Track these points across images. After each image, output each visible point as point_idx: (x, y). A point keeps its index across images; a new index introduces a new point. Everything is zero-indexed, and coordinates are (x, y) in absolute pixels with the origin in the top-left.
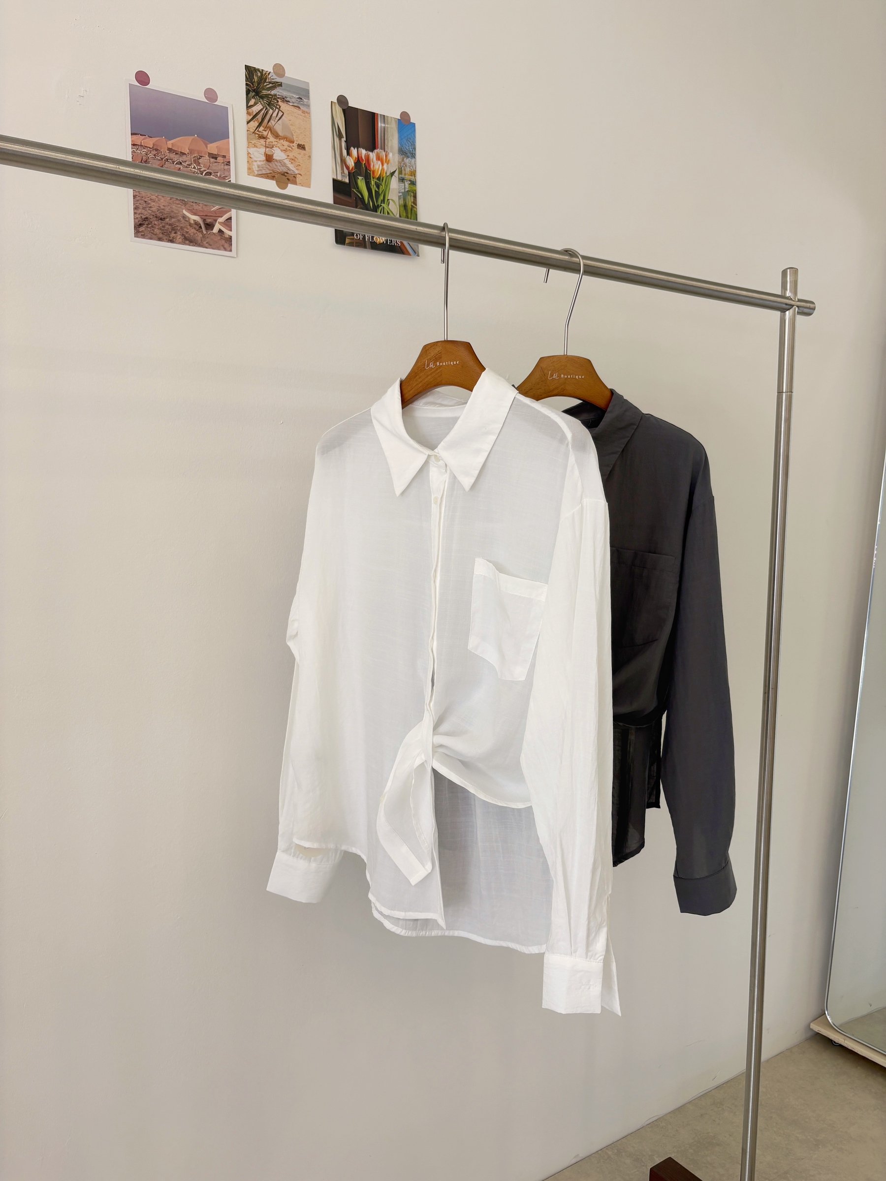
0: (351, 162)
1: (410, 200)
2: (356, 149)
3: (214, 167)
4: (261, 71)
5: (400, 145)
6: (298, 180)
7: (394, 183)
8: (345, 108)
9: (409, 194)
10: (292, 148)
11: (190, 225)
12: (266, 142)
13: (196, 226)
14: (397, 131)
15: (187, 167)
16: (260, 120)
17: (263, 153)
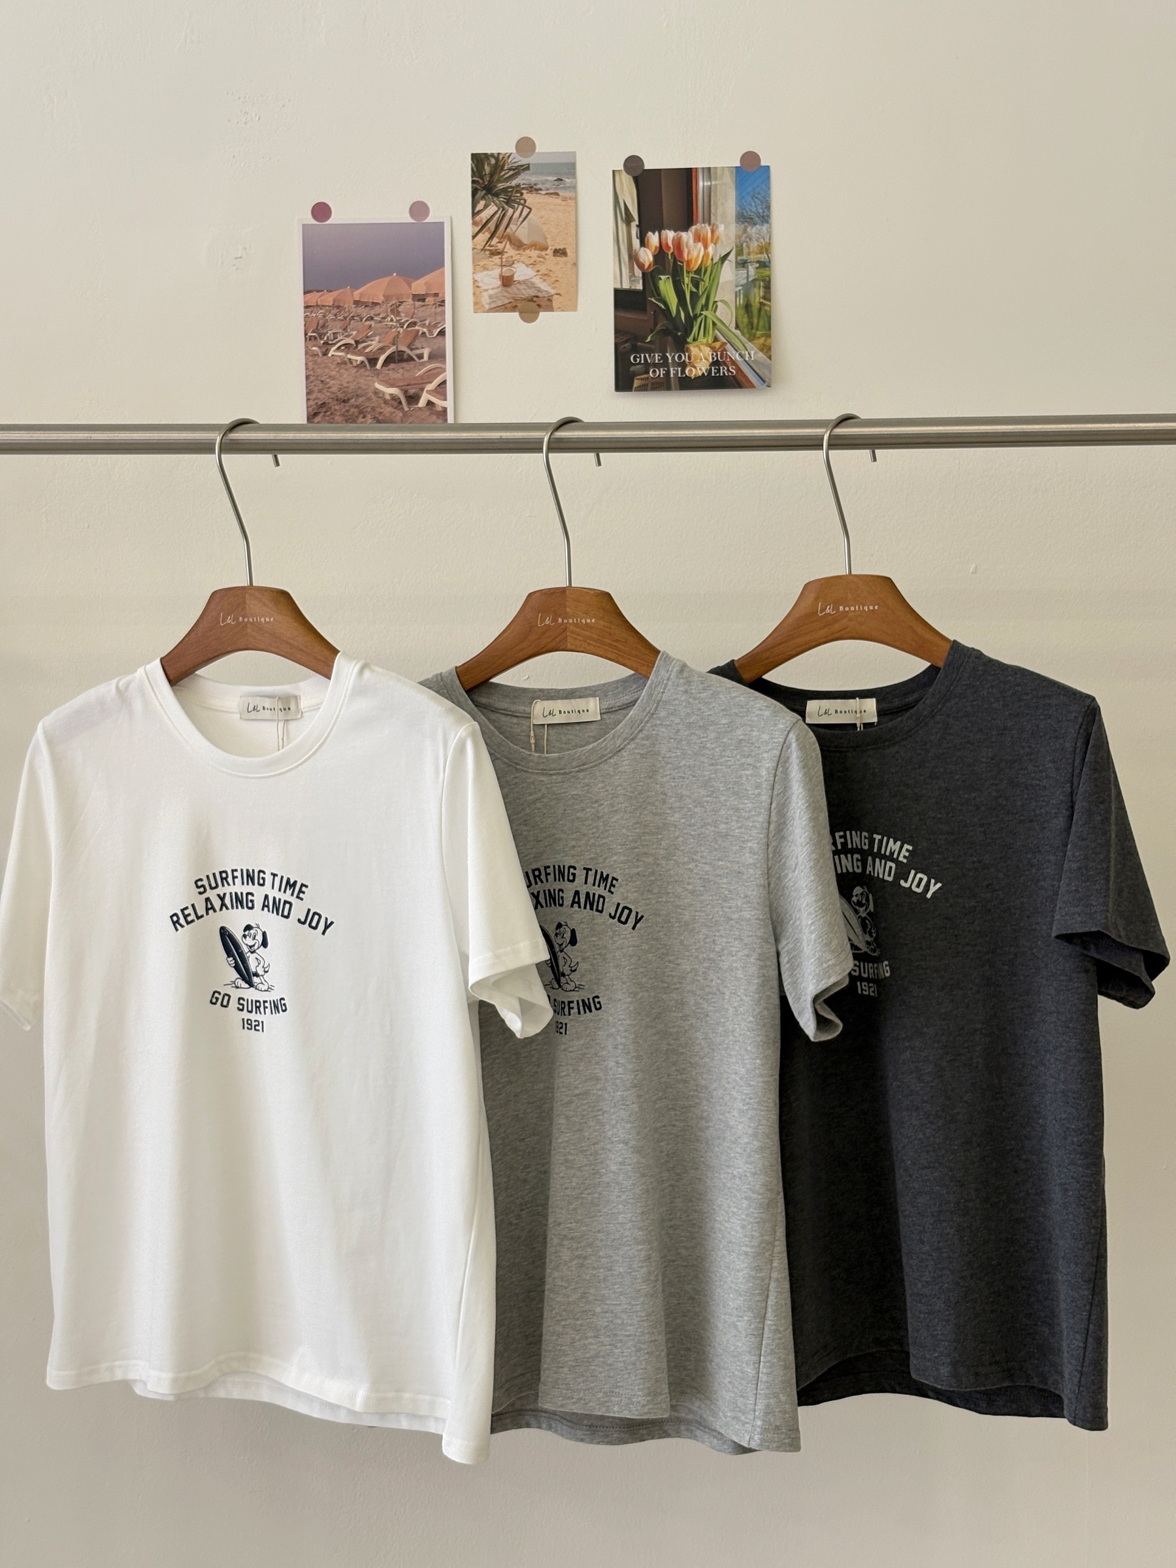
0: (647, 256)
1: (757, 295)
2: (657, 233)
3: (421, 313)
4: (496, 155)
5: (738, 209)
6: (555, 304)
7: (728, 274)
8: (639, 172)
9: (755, 286)
10: (544, 258)
11: (386, 402)
12: (501, 258)
13: (393, 402)
14: (733, 187)
15: (380, 322)
16: (493, 229)
17: (498, 277)
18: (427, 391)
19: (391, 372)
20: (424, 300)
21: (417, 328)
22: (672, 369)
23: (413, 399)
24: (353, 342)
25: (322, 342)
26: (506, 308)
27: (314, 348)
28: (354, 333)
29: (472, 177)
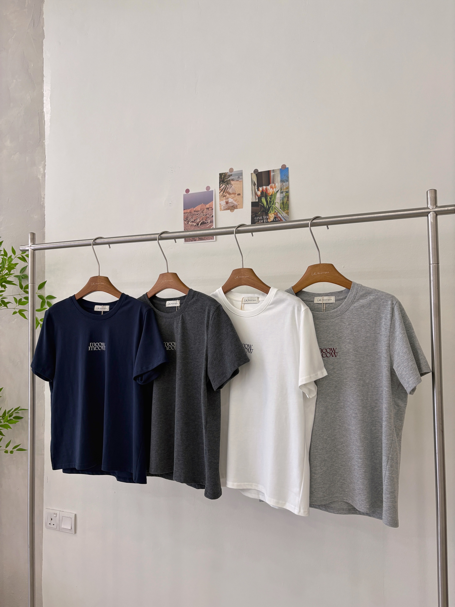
0: (259, 193)
1: (285, 200)
2: (261, 187)
3: (208, 212)
4: (225, 173)
5: (281, 179)
6: (238, 207)
7: (278, 195)
8: (257, 173)
10: (235, 196)
12: (226, 197)
14: (280, 174)
15: (199, 215)
16: (224, 191)
17: (225, 202)
19: (202, 227)
21: (207, 216)
22: (265, 220)
24: (194, 220)
25: (187, 220)
26: (227, 209)
27: (185, 222)
28: (194, 218)
29: (219, 179)
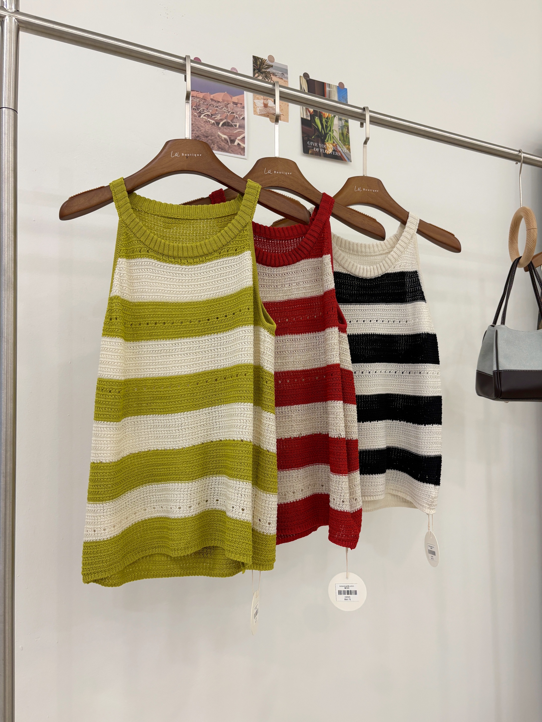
1: (345, 131)
3: (237, 109)
4: (261, 59)
6: (283, 119)
7: (336, 121)
8: (308, 79)
9: (344, 128)
11: (222, 140)
13: (224, 141)
14: (337, 93)
15: (221, 109)
17: (262, 103)
18: (238, 139)
19: (224, 129)
20: (237, 105)
21: (234, 114)
22: (321, 149)
23: (233, 141)
24: (210, 114)
25: (198, 111)
26: (265, 115)
27: (195, 113)
28: (211, 111)
29: (253, 64)
